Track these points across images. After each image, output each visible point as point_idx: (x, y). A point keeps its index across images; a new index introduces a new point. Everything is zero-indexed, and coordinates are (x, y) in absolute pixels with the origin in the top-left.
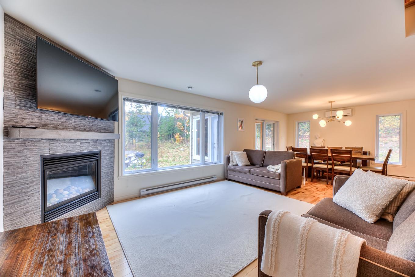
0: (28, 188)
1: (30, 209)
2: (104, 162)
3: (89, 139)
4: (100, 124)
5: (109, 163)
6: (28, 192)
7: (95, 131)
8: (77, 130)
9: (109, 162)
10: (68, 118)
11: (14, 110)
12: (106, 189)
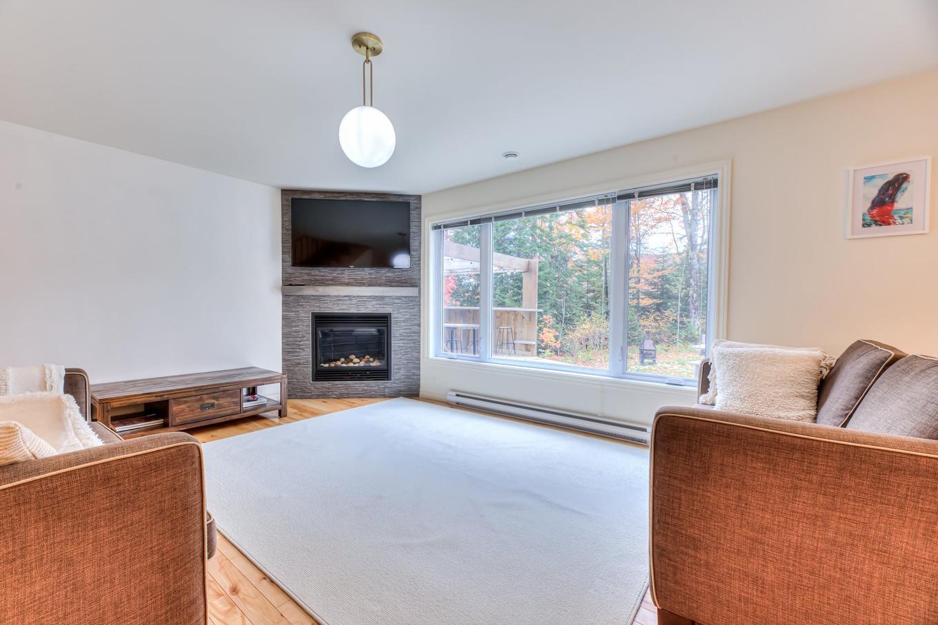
0: (300, 342)
1: (301, 361)
2: (398, 332)
3: (370, 296)
4: (389, 274)
5: (407, 333)
6: (300, 345)
7: (380, 285)
8: (352, 285)
9: (407, 331)
10: (340, 272)
11: (289, 270)
12: (403, 372)
